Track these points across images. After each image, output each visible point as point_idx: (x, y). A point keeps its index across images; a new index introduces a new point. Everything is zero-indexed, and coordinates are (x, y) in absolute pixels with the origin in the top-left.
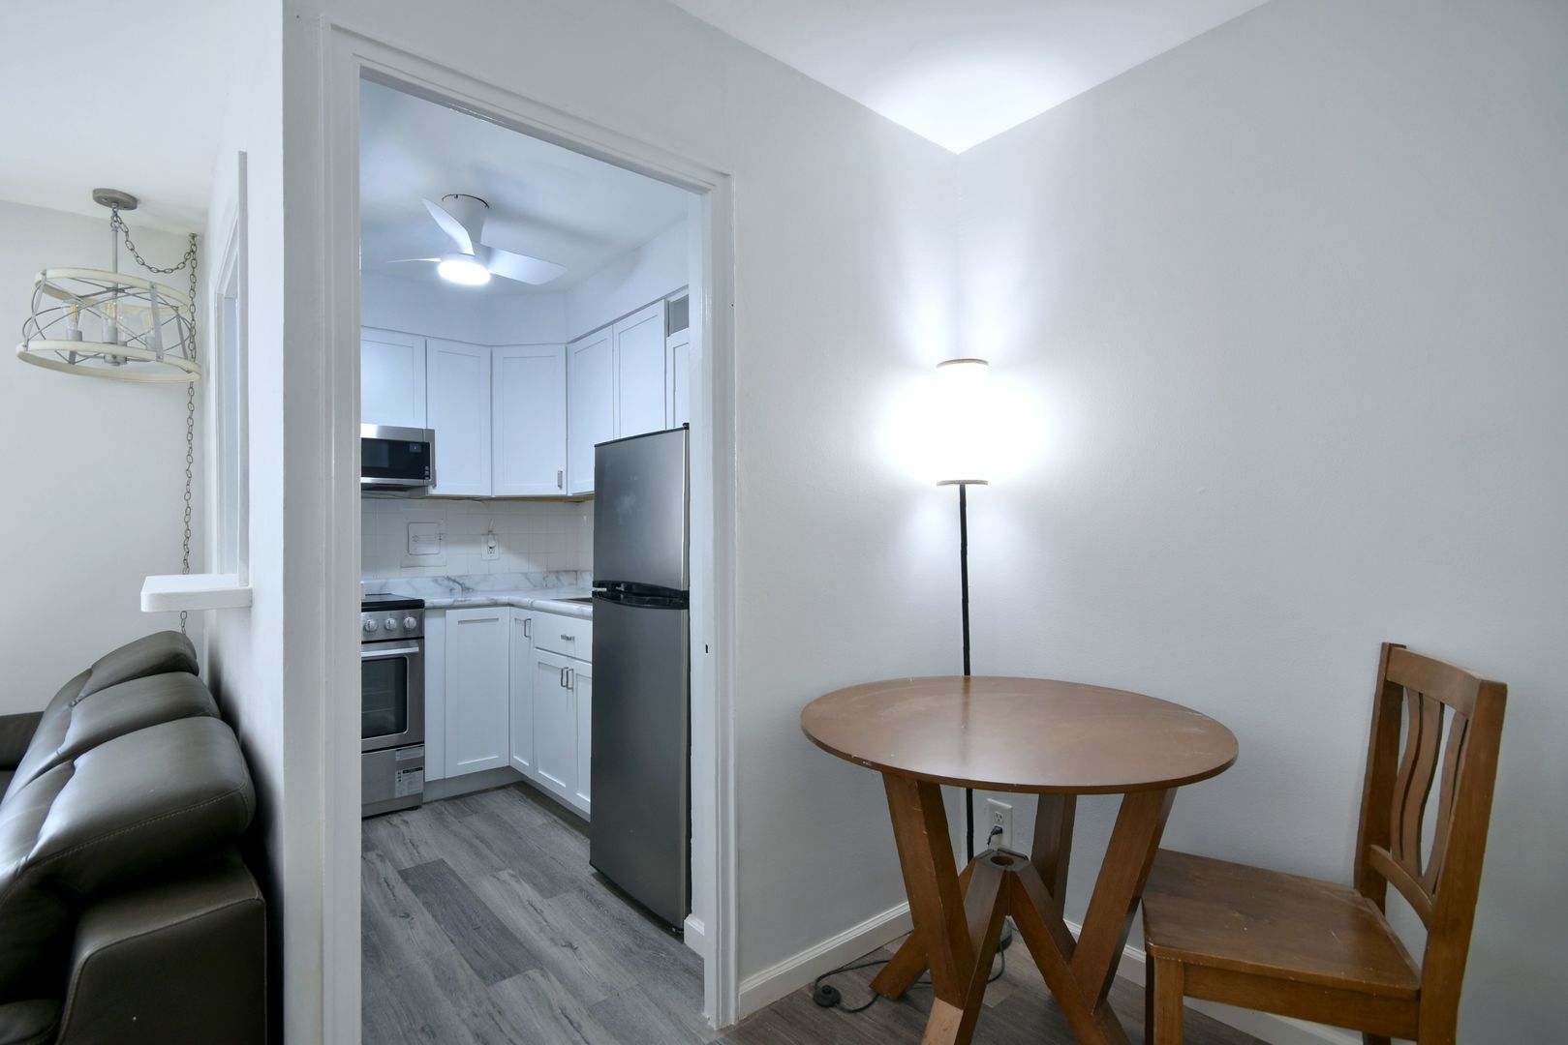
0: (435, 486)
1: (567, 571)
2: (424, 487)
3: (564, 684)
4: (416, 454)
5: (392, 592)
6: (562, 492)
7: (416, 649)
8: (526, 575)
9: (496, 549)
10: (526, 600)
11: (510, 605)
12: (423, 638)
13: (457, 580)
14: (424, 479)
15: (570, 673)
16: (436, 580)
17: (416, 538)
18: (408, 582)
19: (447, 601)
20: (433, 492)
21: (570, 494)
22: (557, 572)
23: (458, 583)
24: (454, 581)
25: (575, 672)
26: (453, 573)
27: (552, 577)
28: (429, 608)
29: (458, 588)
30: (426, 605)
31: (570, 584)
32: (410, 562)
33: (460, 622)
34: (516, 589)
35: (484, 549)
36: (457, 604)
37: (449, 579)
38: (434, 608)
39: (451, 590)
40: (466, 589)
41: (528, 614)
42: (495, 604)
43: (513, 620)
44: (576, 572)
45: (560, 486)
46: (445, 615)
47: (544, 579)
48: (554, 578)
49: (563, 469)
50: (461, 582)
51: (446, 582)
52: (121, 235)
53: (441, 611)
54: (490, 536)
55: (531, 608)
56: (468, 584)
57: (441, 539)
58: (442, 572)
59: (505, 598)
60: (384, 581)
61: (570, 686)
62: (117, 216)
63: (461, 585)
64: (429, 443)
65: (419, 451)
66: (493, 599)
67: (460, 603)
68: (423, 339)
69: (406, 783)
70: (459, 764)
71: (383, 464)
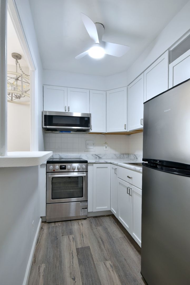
0: (91, 130)
1: (126, 154)
2: (88, 130)
3: (128, 193)
5: (82, 158)
6: (126, 131)
7: (85, 175)
8: (115, 155)
9: (107, 147)
10: (115, 162)
11: (111, 163)
12: (87, 171)
14: (88, 127)
15: (130, 190)
16: (92, 155)
17: (88, 144)
18: (86, 155)
19: (94, 161)
20: (91, 131)
21: (128, 131)
22: (123, 154)
23: (98, 156)
24: (97, 156)
25: (132, 190)
26: (96, 153)
27: (122, 155)
28: (89, 163)
30: (88, 162)
31: (127, 158)
32: (86, 150)
33: (97, 168)
34: (112, 158)
35: (105, 147)
36: (96, 162)
37: (95, 155)
38: (90, 163)
39: (96, 158)
40: (100, 158)
41: (116, 167)
42: (107, 163)
43: (111, 168)
44: (128, 154)
45: (125, 129)
46: (93, 165)
47: (120, 156)
49: (126, 124)
50: (99, 156)
51: (95, 156)
52: (18, 65)
54: (106, 144)
55: (117, 165)
56: (100, 156)
57: (94, 145)
58: (94, 153)
59: (109, 161)
60: (80, 155)
61: (130, 194)
62: (17, 61)
63: (99, 157)
64: (89, 117)
65: (87, 119)
66: (106, 161)
67: (97, 162)
68: (89, 90)
69: (83, 212)
70: (97, 208)
71: (78, 123)
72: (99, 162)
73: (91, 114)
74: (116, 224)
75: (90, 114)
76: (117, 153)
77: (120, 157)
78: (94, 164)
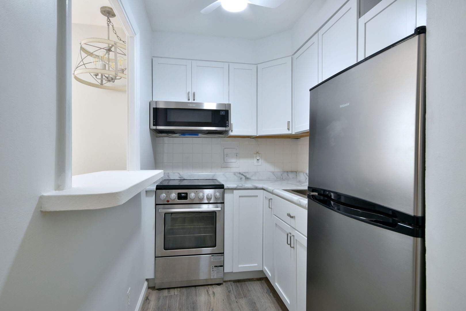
0: (232, 131)
1: (292, 172)
2: (226, 132)
3: (289, 243)
4: (222, 115)
5: (217, 179)
6: (289, 132)
7: (219, 209)
8: (273, 173)
9: (260, 161)
10: (270, 187)
11: (263, 189)
12: (223, 203)
13: (243, 174)
14: (226, 127)
15: (292, 238)
16: (235, 174)
17: (227, 155)
18: (224, 175)
19: (234, 186)
20: (231, 134)
21: (293, 133)
22: (287, 172)
23: (244, 175)
24: (242, 175)
25: (295, 238)
26: (242, 171)
27: (285, 174)
28: (226, 189)
29: (244, 178)
30: (225, 187)
31: (293, 178)
32: (224, 165)
33: (240, 196)
34: (269, 180)
35: (255, 160)
36: (238, 187)
37: (240, 173)
38: (229, 189)
39: (241, 178)
40: (247, 179)
41: (271, 196)
42: (256, 188)
43: (264, 198)
44: (296, 172)
45: (288, 129)
46: (233, 193)
47: (281, 175)
49: (290, 121)
50: (245, 175)
51: (239, 175)
53: (232, 190)
54: (258, 154)
55: (272, 193)
56: (248, 176)
57: (237, 156)
58: (237, 170)
59: (260, 186)
60: (214, 173)
61: (292, 246)
62: (109, 19)
63: (245, 176)
64: (228, 110)
65: (224, 114)
66: (255, 186)
67: (240, 187)
68: (227, 64)
69: (216, 272)
70: (239, 266)
71: (210, 120)
72: (243, 187)
73: (231, 104)
74: (271, 294)
75: (229, 105)
76: (276, 170)
77: (282, 177)
78: (235, 191)
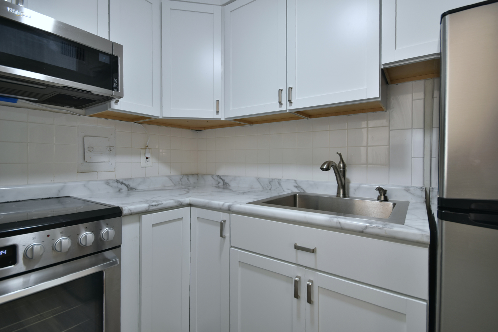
0: (117, 101)
4: (105, 64)
5: (72, 195)
8: (170, 177)
9: (150, 160)
11: (190, 205)
12: (120, 246)
13: (124, 182)
14: (113, 90)
15: (311, 285)
16: (107, 183)
17: (91, 149)
18: (85, 186)
20: (115, 107)
22: (187, 175)
23: (125, 184)
24: (122, 183)
26: (120, 176)
28: (126, 215)
29: (124, 188)
30: (125, 212)
32: (86, 168)
33: (154, 225)
35: (143, 159)
36: (152, 208)
37: (118, 181)
38: (132, 214)
39: (120, 190)
40: (131, 189)
41: (223, 216)
42: (181, 206)
44: (197, 175)
46: (140, 220)
47: (180, 180)
48: (186, 179)
49: (220, 100)
50: (127, 183)
51: (116, 184)
53: (136, 217)
54: (147, 150)
56: (132, 185)
57: (111, 150)
58: (111, 176)
60: (61, 185)
63: (127, 186)
66: (179, 201)
67: (155, 207)
72: (160, 206)
76: (173, 173)
77: (181, 183)
